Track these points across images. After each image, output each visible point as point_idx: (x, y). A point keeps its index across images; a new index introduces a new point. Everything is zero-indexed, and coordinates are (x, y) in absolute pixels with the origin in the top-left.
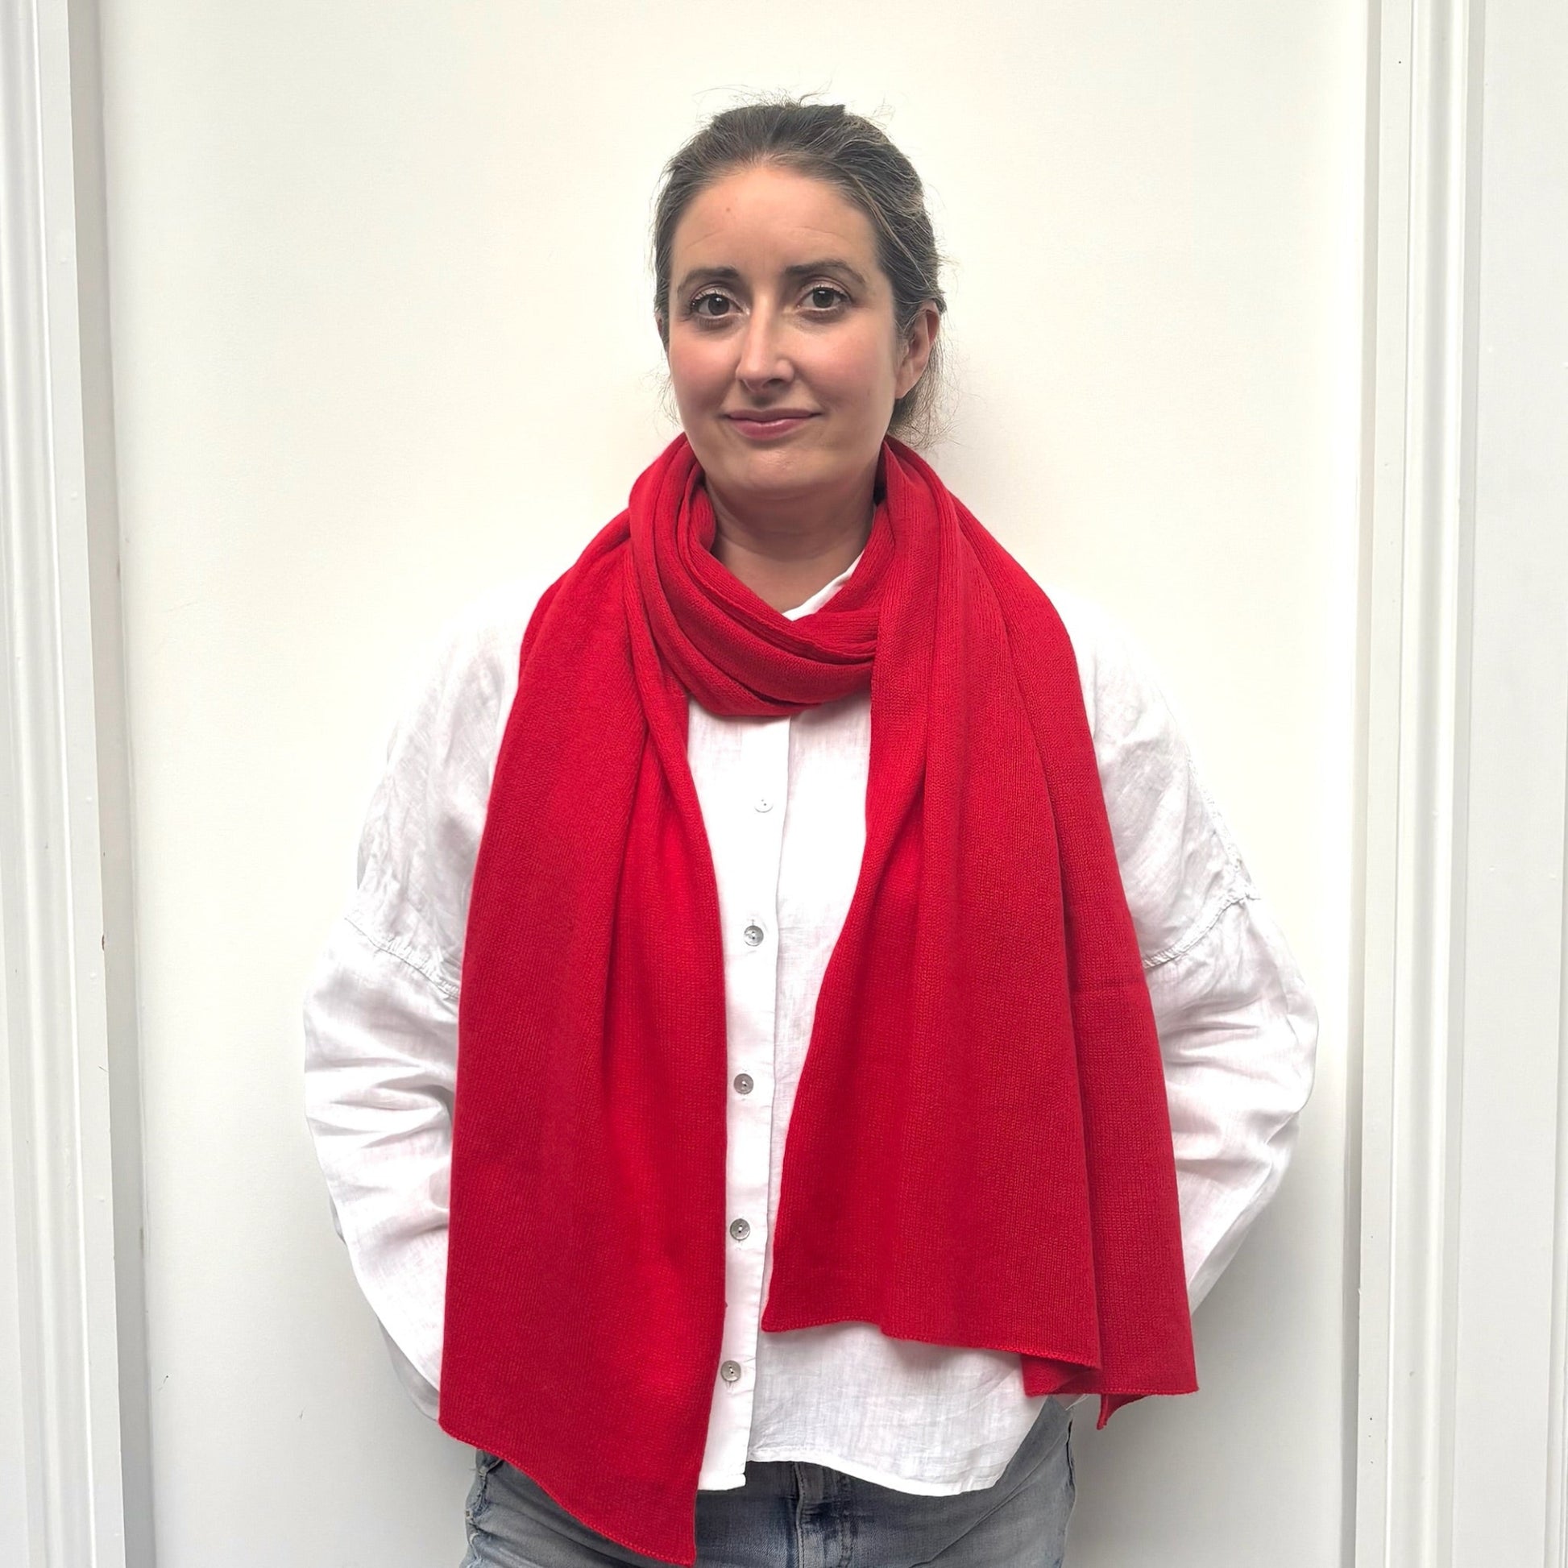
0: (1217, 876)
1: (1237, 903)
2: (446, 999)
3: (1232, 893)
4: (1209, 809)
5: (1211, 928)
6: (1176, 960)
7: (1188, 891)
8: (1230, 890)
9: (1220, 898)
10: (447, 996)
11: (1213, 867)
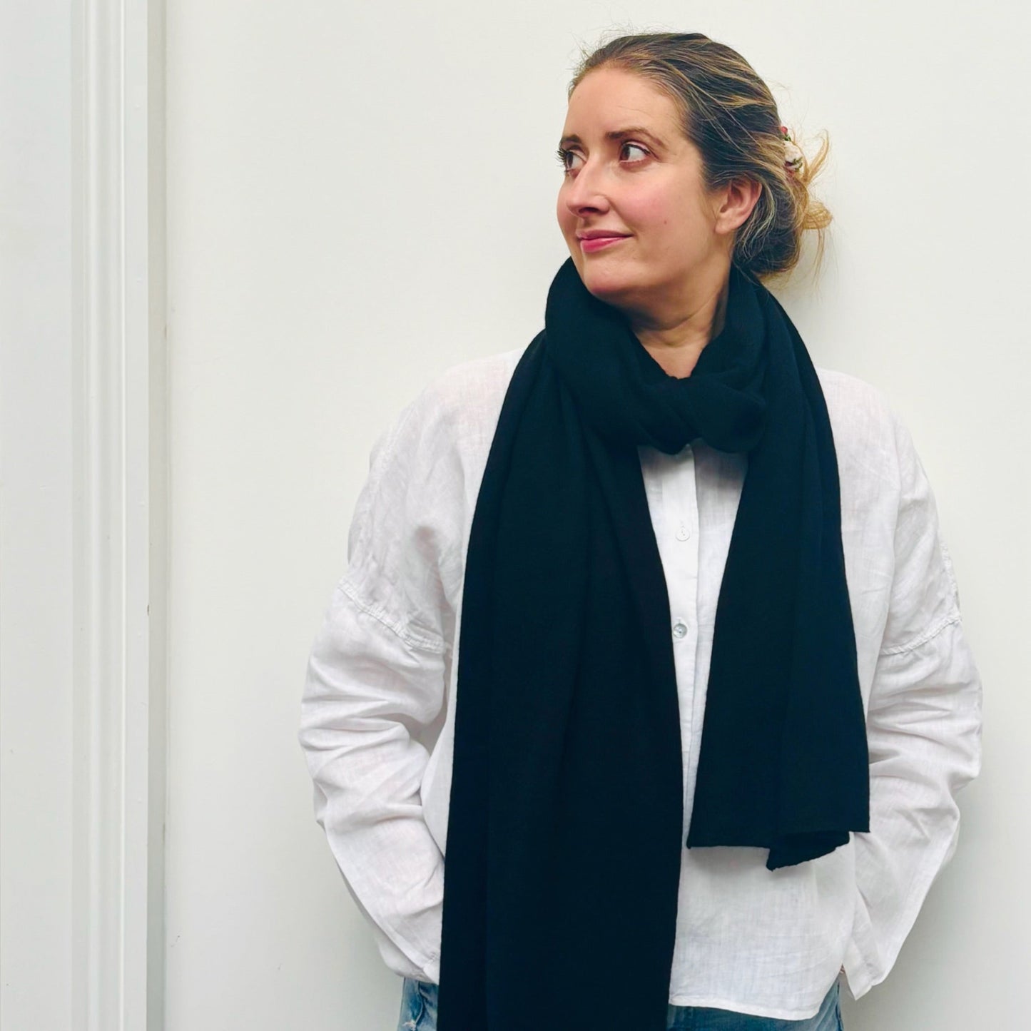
0: (942, 602)
1: (953, 623)
2: (411, 650)
3: (951, 616)
4: (944, 553)
5: (933, 638)
6: (905, 654)
7: (923, 609)
8: (950, 614)
9: (942, 619)
10: (411, 648)
11: (941, 595)
